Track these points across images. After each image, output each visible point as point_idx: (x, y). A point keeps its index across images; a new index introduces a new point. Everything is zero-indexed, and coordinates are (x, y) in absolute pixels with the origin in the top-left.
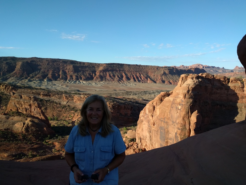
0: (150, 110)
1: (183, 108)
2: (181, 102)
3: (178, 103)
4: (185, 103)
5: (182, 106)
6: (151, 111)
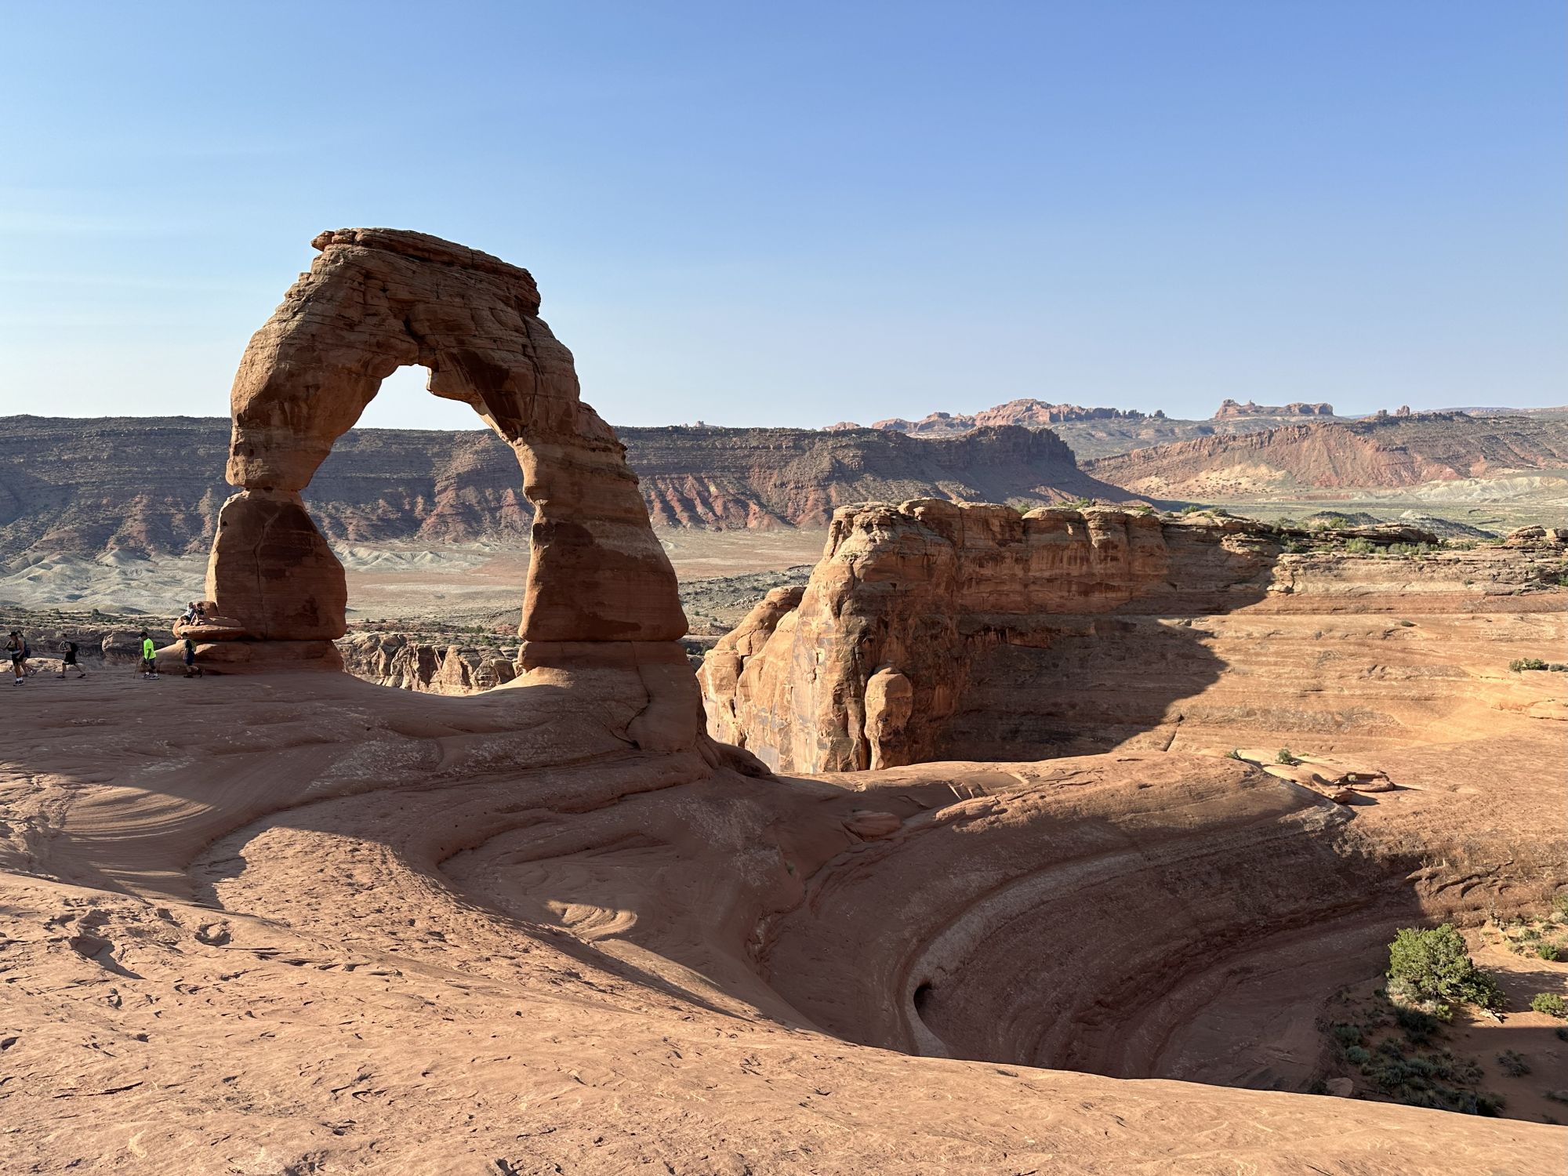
0: (722, 679)
1: (834, 655)
2: (825, 631)
3: (815, 636)
4: (838, 636)
5: (828, 647)
6: (725, 683)
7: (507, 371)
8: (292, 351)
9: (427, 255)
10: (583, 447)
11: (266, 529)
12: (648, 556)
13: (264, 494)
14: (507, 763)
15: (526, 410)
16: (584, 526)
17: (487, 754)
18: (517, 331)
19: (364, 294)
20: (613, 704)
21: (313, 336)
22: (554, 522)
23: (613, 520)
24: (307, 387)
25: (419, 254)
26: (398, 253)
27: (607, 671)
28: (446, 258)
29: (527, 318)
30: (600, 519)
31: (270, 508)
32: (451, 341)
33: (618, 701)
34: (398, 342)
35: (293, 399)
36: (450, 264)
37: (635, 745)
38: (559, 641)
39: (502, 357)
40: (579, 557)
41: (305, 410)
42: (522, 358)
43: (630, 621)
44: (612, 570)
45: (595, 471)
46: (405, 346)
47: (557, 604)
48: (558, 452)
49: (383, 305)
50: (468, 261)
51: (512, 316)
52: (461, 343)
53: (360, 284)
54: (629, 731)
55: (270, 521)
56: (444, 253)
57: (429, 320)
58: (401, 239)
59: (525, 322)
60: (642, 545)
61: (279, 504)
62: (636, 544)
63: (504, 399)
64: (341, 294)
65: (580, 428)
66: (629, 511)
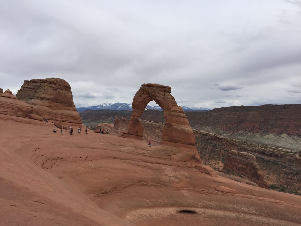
10: (173, 112)
11: (134, 121)
14: (144, 154)
15: (163, 106)
16: (171, 124)
17: (142, 153)
19: (143, 92)
20: (170, 152)
22: (167, 123)
23: (177, 123)
27: (172, 147)
29: (165, 93)
30: (174, 123)
31: (134, 119)
37: (170, 158)
39: (158, 99)
40: (170, 128)
43: (179, 140)
44: (175, 131)
45: (174, 116)
48: (168, 112)
49: (145, 93)
50: (157, 86)
51: (163, 93)
52: (154, 97)
57: (151, 95)
62: (180, 127)
64: (140, 93)
66: (181, 122)
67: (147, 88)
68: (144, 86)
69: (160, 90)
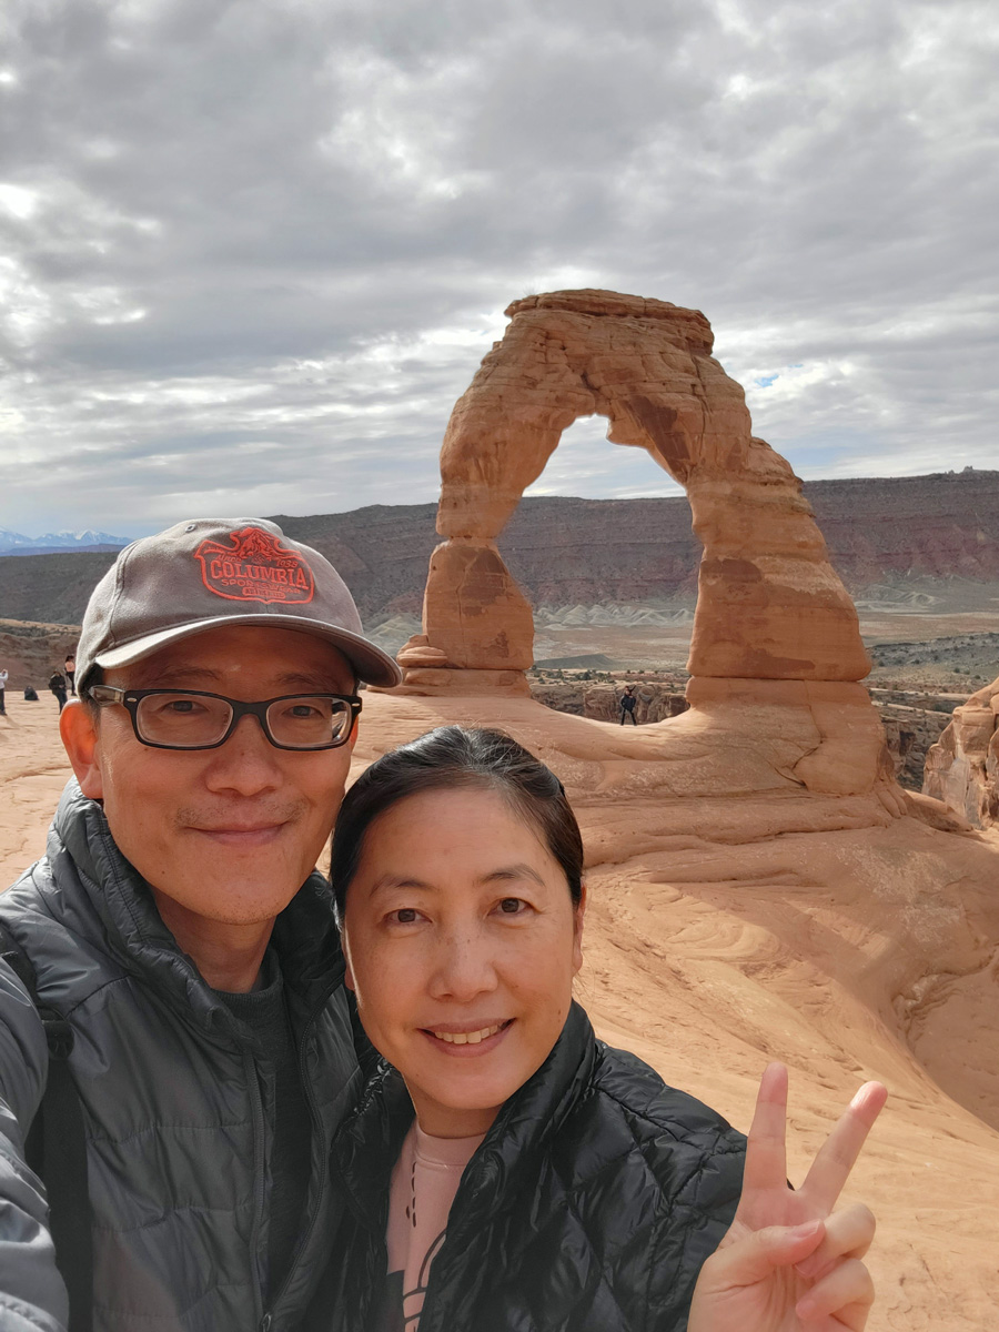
0: (972, 739)
6: (976, 741)
7: (675, 413)
8: (483, 412)
9: (602, 309)
10: (754, 482)
11: (467, 572)
12: (823, 592)
13: (465, 541)
14: (664, 790)
15: (694, 449)
16: (753, 562)
17: (644, 780)
18: (686, 371)
19: (546, 354)
20: (780, 742)
21: (500, 397)
22: (721, 558)
23: (784, 555)
24: (496, 444)
25: (596, 310)
26: (576, 311)
27: (776, 709)
28: (620, 310)
29: (699, 358)
30: (770, 555)
31: (469, 553)
32: (624, 389)
33: (785, 740)
34: (576, 395)
35: (486, 455)
36: (623, 315)
37: (803, 784)
38: (727, 677)
39: (671, 399)
40: (747, 593)
41: (496, 466)
42: (691, 398)
43: (804, 659)
44: (782, 606)
45: (767, 506)
46: (582, 398)
47: (724, 640)
48: (726, 489)
49: (561, 361)
50: (642, 310)
51: (682, 357)
52: (633, 389)
53: (541, 345)
54: (796, 771)
55: (469, 565)
56: (618, 305)
57: (603, 371)
58: (579, 298)
59: (696, 362)
60: (816, 580)
61: (477, 550)
62: (809, 579)
63: (673, 440)
64: (525, 356)
65: (752, 464)
66: (803, 545)
67: (577, 319)
68: (548, 306)
69: (672, 336)
